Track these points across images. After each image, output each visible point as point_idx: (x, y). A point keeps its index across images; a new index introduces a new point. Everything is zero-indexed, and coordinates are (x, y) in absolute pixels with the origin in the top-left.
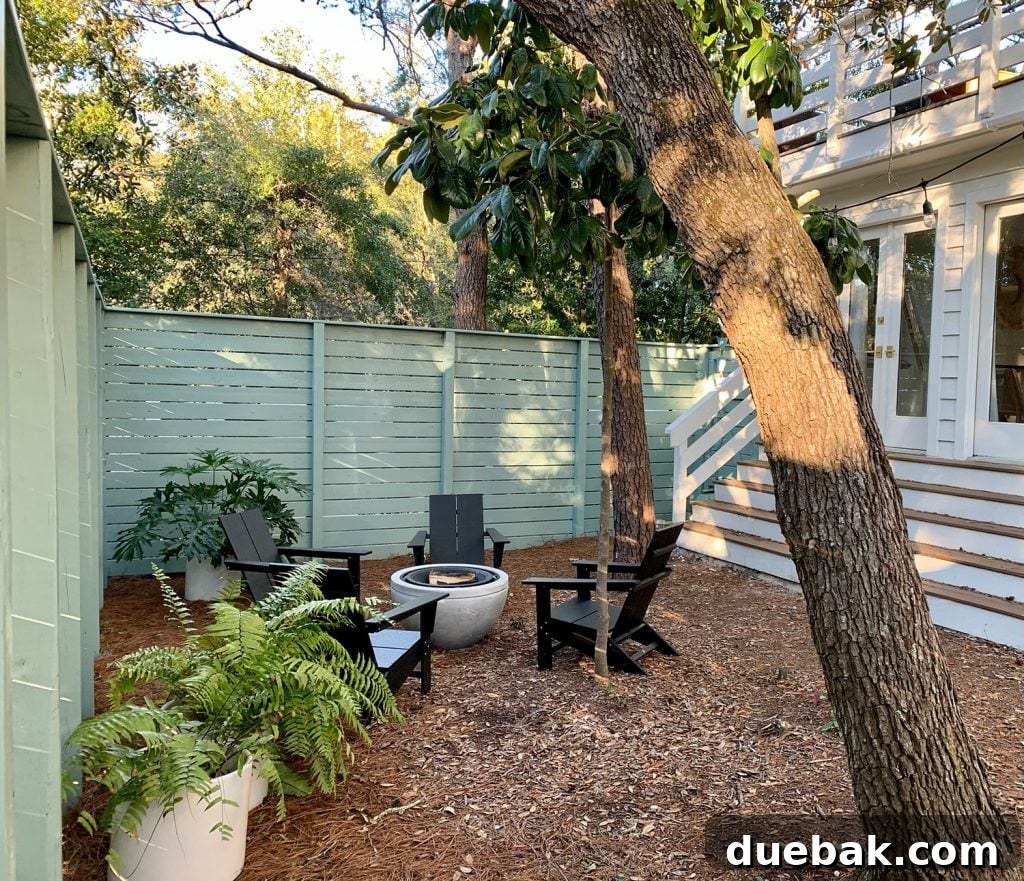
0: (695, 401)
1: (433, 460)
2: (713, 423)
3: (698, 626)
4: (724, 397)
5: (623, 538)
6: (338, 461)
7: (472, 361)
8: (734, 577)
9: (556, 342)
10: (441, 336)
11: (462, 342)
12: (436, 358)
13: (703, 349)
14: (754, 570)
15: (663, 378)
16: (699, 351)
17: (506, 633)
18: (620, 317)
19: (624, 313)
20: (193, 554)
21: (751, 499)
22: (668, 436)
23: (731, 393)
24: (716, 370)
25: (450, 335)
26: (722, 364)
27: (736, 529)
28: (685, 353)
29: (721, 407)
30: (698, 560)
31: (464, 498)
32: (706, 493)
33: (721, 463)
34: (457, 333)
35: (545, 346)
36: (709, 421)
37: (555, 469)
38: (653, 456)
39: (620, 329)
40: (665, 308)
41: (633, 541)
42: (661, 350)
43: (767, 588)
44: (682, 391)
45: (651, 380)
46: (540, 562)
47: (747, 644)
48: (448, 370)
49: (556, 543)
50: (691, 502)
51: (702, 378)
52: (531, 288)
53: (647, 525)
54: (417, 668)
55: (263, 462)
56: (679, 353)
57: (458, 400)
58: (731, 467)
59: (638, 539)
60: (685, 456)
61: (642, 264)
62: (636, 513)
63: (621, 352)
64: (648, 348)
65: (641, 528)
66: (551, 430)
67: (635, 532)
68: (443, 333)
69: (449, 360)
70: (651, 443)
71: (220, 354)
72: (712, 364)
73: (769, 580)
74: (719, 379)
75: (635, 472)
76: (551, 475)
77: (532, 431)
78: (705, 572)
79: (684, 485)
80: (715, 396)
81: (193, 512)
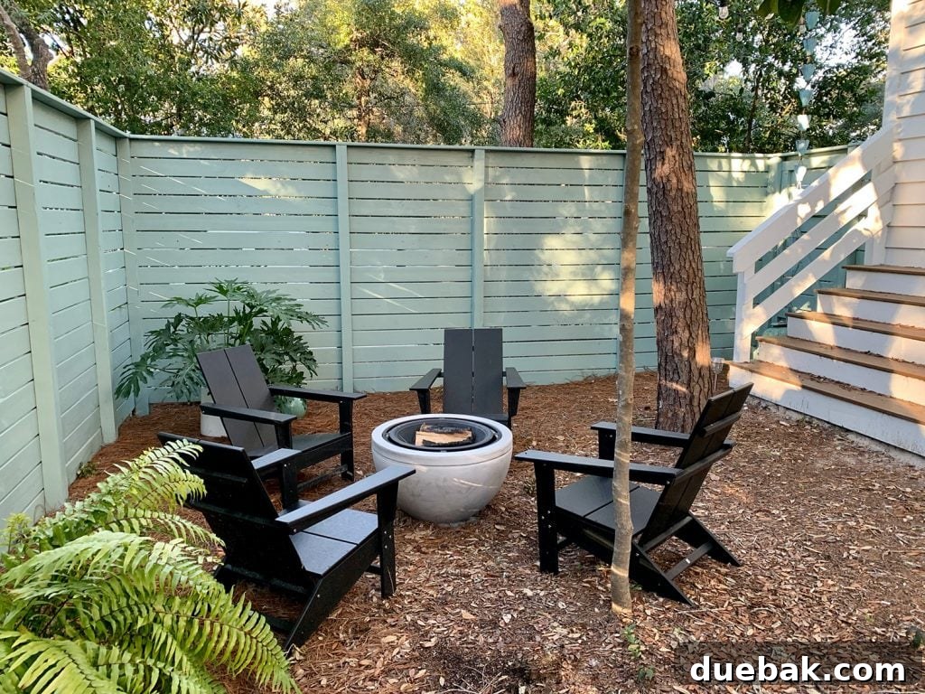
0: (764, 220)
1: (463, 289)
2: (785, 246)
3: (768, 513)
4: (804, 210)
5: (669, 384)
6: (368, 291)
7: (504, 182)
8: (814, 436)
9: (599, 157)
10: (470, 155)
11: (493, 160)
12: (466, 180)
13: (775, 158)
14: (842, 428)
15: (727, 195)
16: (769, 162)
17: (515, 501)
18: (670, 108)
19: (675, 102)
20: (182, 392)
21: (837, 335)
22: (730, 261)
23: (813, 206)
24: (792, 182)
25: (480, 154)
26: (801, 173)
27: (816, 374)
28: (753, 164)
29: (799, 223)
30: (765, 408)
31: (482, 333)
32: (775, 327)
33: (798, 292)
34: (487, 151)
35: (585, 162)
36: (781, 243)
37: (596, 299)
38: (709, 284)
39: (669, 122)
40: (729, 122)
41: (682, 389)
42: (724, 162)
43: (862, 453)
44: (749, 209)
45: (712, 197)
46: (575, 401)
47: (845, 555)
48: (479, 191)
49: (597, 379)
50: (757, 338)
51: (774, 193)
52: (583, 110)
53: (700, 370)
54: (377, 563)
55: (269, 292)
56: (746, 165)
57: (487, 225)
58: (809, 296)
59: (688, 386)
60: (752, 283)
61: (703, 67)
62: (685, 354)
63: (670, 152)
64: (708, 160)
65: (693, 375)
66: (593, 255)
67: (684, 378)
68: (473, 151)
69: (480, 180)
70: (708, 269)
71: (243, 180)
72: (786, 176)
73: (865, 442)
74: (796, 192)
75: (687, 305)
76: (592, 305)
77: (571, 257)
78: (774, 426)
79: (749, 317)
80: (792, 211)
81: (188, 347)
